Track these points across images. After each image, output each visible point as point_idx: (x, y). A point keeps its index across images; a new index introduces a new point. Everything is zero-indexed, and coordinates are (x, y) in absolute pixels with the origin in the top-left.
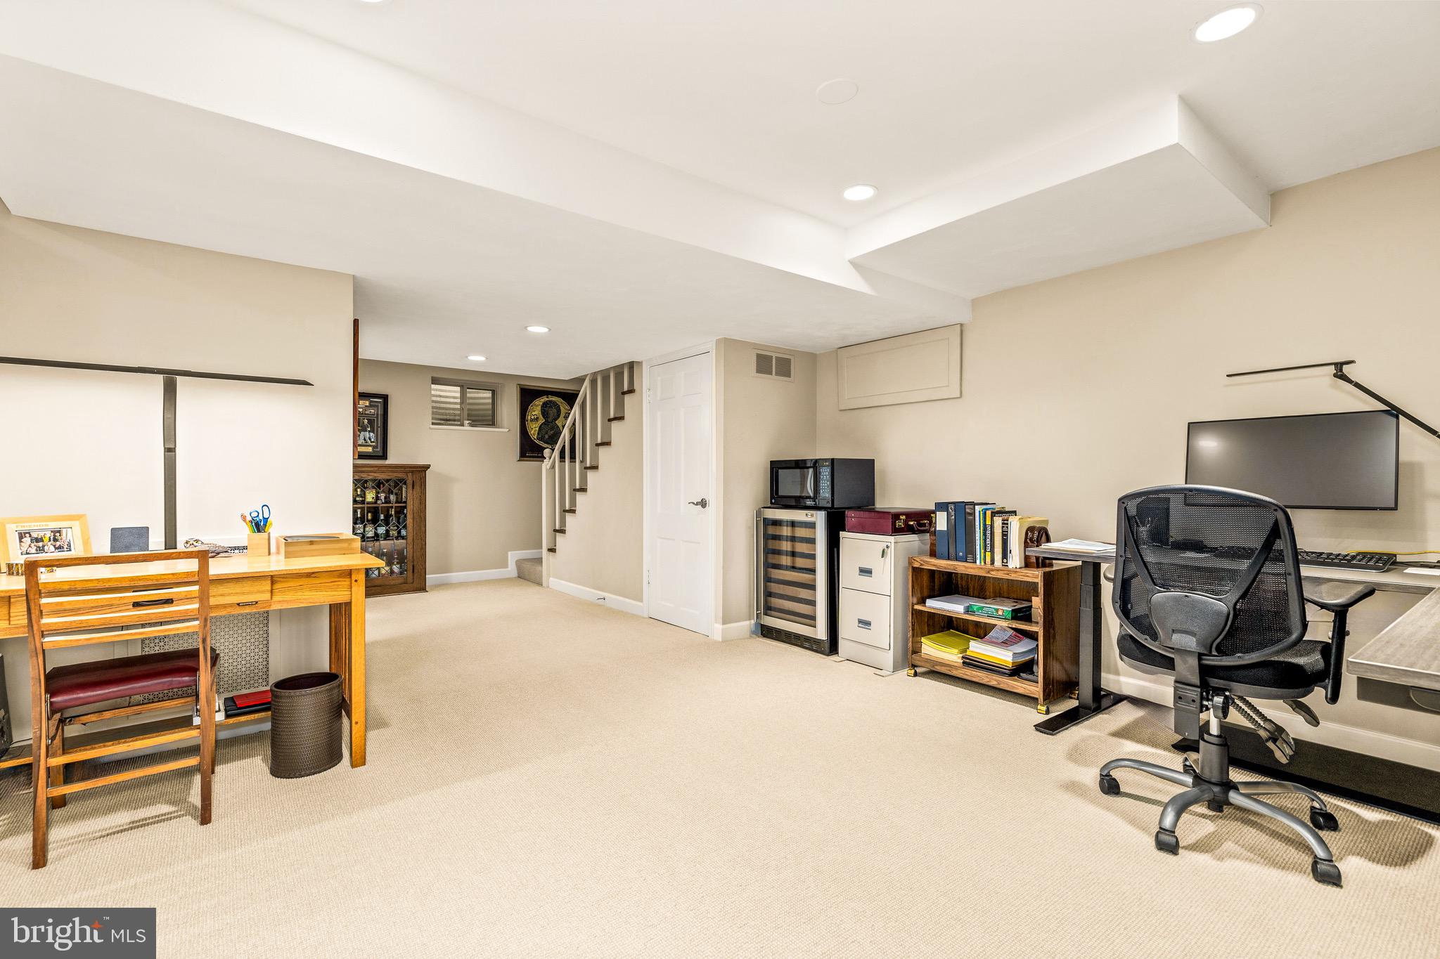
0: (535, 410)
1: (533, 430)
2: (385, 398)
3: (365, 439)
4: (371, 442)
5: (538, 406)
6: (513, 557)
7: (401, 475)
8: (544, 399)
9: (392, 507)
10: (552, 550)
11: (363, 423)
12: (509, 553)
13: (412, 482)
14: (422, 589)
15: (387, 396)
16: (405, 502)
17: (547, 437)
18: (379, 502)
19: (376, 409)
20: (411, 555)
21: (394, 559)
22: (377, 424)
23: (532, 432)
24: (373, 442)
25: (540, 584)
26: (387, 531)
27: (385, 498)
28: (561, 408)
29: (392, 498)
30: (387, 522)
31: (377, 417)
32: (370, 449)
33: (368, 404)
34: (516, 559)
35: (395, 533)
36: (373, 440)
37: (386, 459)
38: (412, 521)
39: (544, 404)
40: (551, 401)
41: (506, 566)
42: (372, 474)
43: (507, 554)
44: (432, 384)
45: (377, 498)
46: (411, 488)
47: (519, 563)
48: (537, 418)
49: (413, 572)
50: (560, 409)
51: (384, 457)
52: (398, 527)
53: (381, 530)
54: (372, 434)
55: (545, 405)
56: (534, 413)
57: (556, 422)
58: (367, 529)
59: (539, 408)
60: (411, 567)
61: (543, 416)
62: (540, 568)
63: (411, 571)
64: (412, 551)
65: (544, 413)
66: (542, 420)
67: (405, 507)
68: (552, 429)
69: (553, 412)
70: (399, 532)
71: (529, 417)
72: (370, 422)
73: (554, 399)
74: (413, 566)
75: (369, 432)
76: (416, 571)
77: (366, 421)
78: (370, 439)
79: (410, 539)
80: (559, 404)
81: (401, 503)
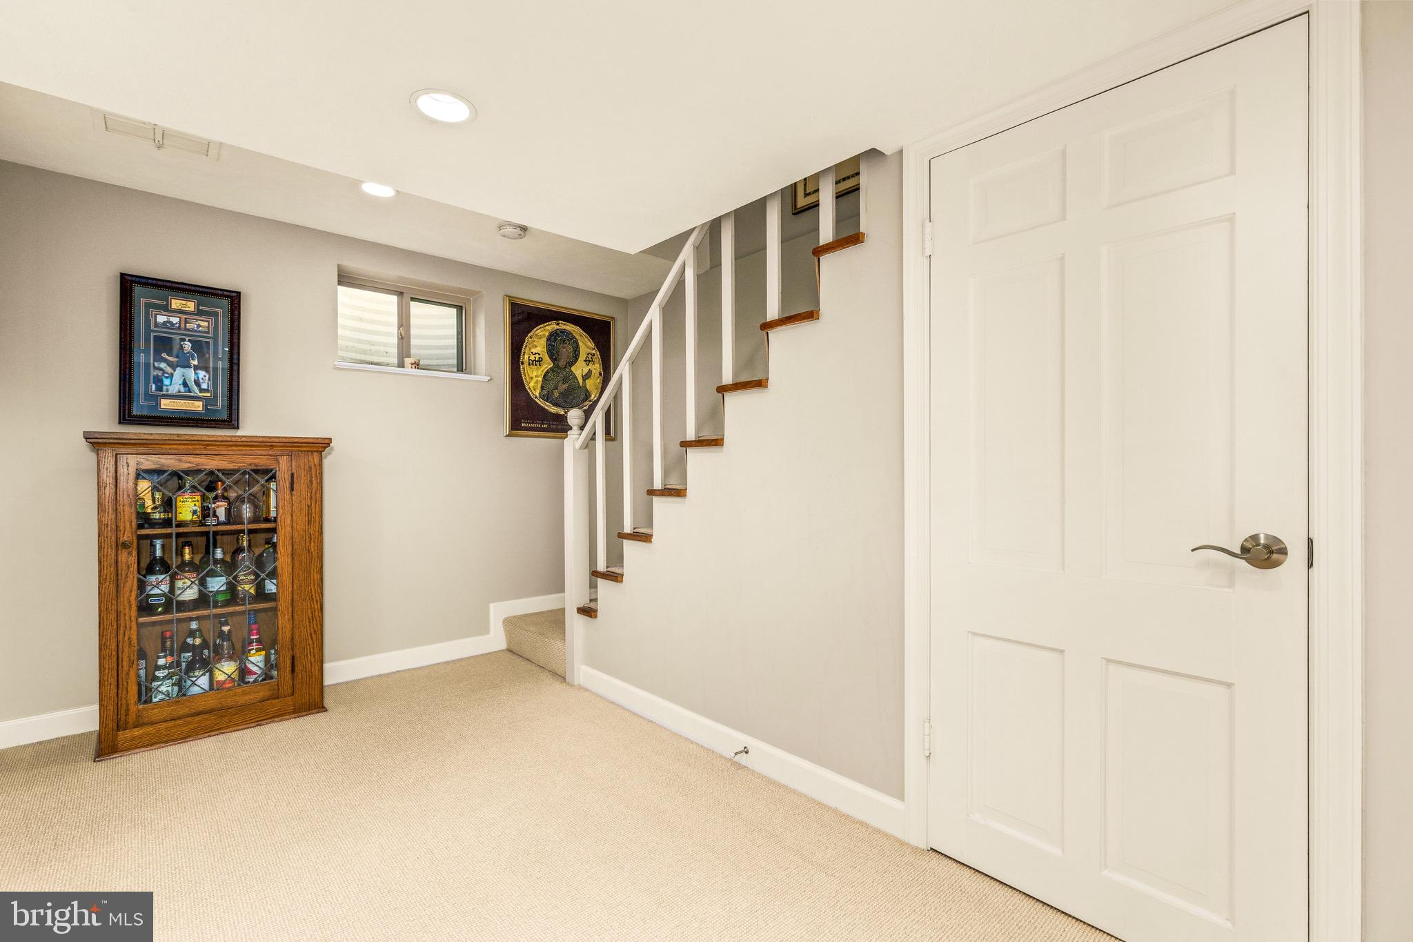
0: (537, 343)
1: (534, 379)
2: (234, 300)
3: (185, 384)
4: (202, 390)
5: (540, 337)
6: (499, 611)
7: (263, 462)
8: (552, 326)
9: (242, 531)
10: (588, 612)
11: (181, 348)
12: (492, 605)
13: (287, 476)
14: (316, 706)
15: (239, 293)
16: (275, 520)
17: (556, 394)
18: (211, 521)
19: (212, 319)
20: (288, 635)
21: (251, 642)
22: (215, 353)
23: (532, 384)
24: (206, 391)
25: (562, 678)
26: (232, 587)
27: (228, 511)
28: (581, 344)
29: (247, 511)
30: (230, 567)
31: (215, 339)
32: (198, 406)
33: (192, 309)
34: (503, 618)
35: (250, 589)
36: (204, 386)
37: (238, 428)
38: (289, 560)
39: (551, 335)
40: (563, 331)
41: (484, 629)
42: (190, 458)
43: (488, 608)
44: (339, 285)
45: (206, 513)
46: (287, 490)
47: (512, 624)
48: (540, 360)
49: (293, 671)
50: (578, 347)
51: (231, 421)
52: (257, 576)
53: (217, 584)
54: (202, 374)
55: (553, 337)
56: (534, 351)
57: (573, 368)
58: (179, 584)
59: (543, 341)
60: (289, 662)
61: (551, 357)
62: (559, 644)
63: (289, 669)
64: (289, 626)
65: (552, 353)
66: (548, 364)
67: (274, 530)
68: (565, 380)
69: (566, 350)
70: (260, 587)
71: (526, 357)
72: (199, 347)
73: (569, 327)
74: (293, 658)
75: (196, 368)
76: (298, 668)
77: (188, 346)
78: (197, 383)
79: (284, 603)
80: (578, 337)
81: (267, 520)
